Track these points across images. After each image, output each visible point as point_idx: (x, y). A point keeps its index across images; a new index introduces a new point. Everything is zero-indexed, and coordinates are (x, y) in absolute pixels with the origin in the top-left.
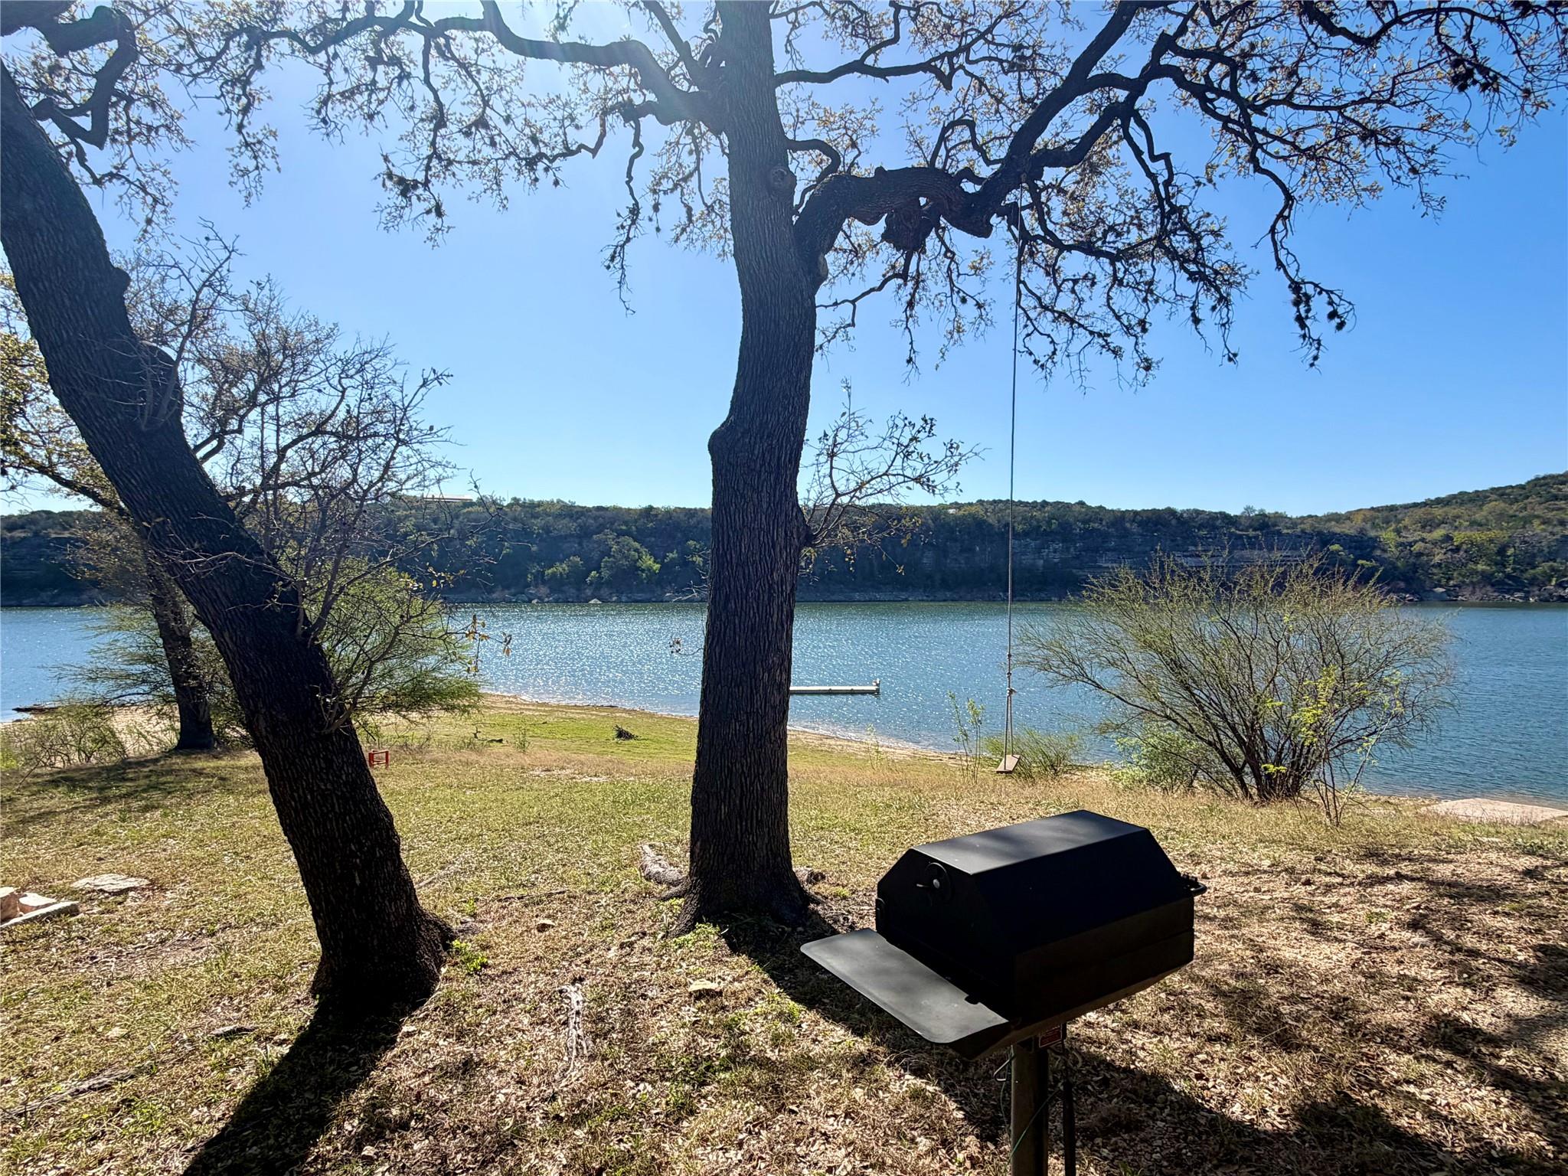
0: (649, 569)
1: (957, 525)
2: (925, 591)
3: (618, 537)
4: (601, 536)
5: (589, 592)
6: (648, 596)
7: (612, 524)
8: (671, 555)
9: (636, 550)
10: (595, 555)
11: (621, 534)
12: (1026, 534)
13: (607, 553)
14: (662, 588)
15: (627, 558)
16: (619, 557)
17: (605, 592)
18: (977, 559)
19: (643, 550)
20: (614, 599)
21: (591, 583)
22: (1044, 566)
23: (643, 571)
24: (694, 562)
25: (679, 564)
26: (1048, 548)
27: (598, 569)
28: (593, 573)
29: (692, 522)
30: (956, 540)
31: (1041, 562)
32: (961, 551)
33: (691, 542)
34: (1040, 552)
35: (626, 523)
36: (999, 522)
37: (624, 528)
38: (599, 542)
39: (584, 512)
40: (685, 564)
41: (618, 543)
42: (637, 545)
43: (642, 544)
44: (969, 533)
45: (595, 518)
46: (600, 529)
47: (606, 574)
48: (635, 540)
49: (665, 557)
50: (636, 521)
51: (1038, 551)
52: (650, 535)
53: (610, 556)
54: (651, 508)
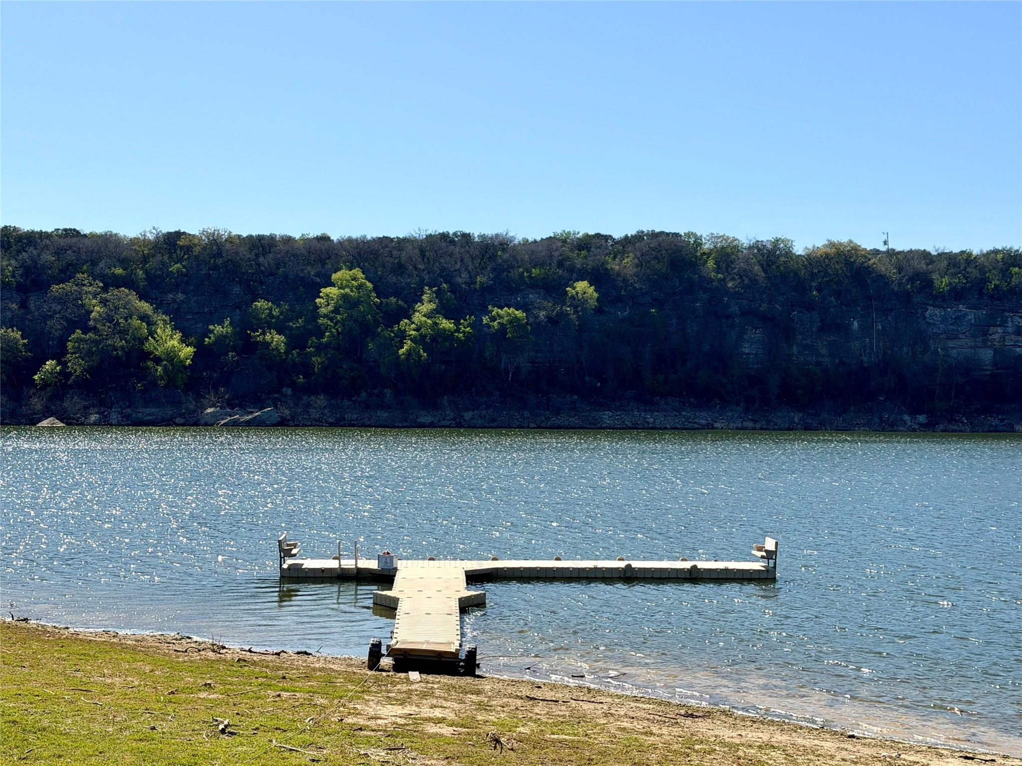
0: (171, 356)
1: (813, 276)
2: (747, 410)
3: (105, 289)
4: (69, 286)
5: (37, 403)
6: (169, 411)
7: (94, 263)
8: (218, 329)
9: (144, 318)
10: (55, 325)
11: (111, 283)
12: (957, 295)
13: (82, 321)
14: (199, 396)
15: (123, 333)
16: (105, 329)
17: (75, 402)
18: (855, 345)
19: (160, 318)
20: (93, 418)
21: (45, 385)
22: (995, 363)
23: (158, 360)
24: (267, 345)
25: (234, 349)
26: (1003, 324)
27: (59, 355)
28: (50, 364)
29: (266, 261)
30: (810, 307)
31: (987, 355)
32: (821, 329)
33: (261, 304)
34: (986, 334)
35: (124, 262)
36: (900, 270)
37: (119, 271)
38: (61, 300)
39: (32, 239)
40: (248, 347)
41: (104, 302)
42: (145, 307)
43: (158, 305)
44: (838, 294)
45: (59, 252)
46: (66, 273)
47: (76, 365)
48: (142, 297)
49: (207, 333)
50: (145, 259)
51: (982, 330)
52: (176, 287)
53: (86, 330)
54: (178, 234)
